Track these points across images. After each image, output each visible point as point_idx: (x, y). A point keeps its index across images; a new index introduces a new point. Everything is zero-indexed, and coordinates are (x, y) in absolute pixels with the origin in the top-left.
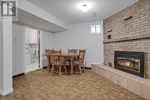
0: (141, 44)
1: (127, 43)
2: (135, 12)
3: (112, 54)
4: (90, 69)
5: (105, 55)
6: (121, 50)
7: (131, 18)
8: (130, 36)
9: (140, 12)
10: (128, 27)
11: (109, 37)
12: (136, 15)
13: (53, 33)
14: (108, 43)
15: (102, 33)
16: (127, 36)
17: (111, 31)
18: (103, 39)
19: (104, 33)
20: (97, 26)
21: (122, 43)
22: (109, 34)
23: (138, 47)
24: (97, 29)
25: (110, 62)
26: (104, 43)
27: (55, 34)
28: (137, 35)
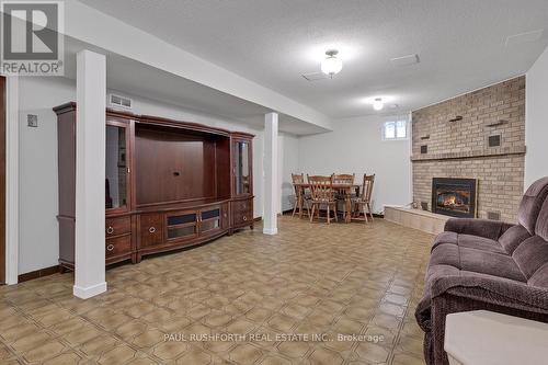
0: (473, 166)
1: (453, 162)
2: (466, 110)
3: (428, 184)
4: (382, 216)
5: (416, 187)
6: (444, 176)
7: (459, 118)
8: (458, 151)
9: (473, 113)
10: (456, 134)
11: (424, 149)
12: (468, 116)
13: (299, 136)
14: (421, 161)
15: (409, 139)
16: (453, 151)
17: (428, 138)
18: (409, 153)
19: (414, 140)
20: (399, 123)
21: (444, 163)
22: (424, 143)
23: (469, 170)
24: (399, 130)
25: (426, 201)
26: (414, 161)
27: (303, 139)
28: (467, 151)
